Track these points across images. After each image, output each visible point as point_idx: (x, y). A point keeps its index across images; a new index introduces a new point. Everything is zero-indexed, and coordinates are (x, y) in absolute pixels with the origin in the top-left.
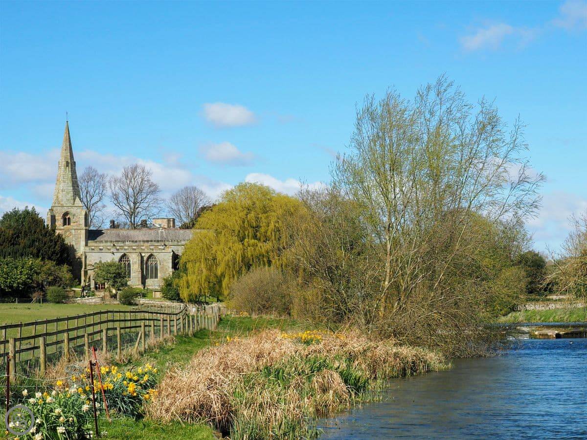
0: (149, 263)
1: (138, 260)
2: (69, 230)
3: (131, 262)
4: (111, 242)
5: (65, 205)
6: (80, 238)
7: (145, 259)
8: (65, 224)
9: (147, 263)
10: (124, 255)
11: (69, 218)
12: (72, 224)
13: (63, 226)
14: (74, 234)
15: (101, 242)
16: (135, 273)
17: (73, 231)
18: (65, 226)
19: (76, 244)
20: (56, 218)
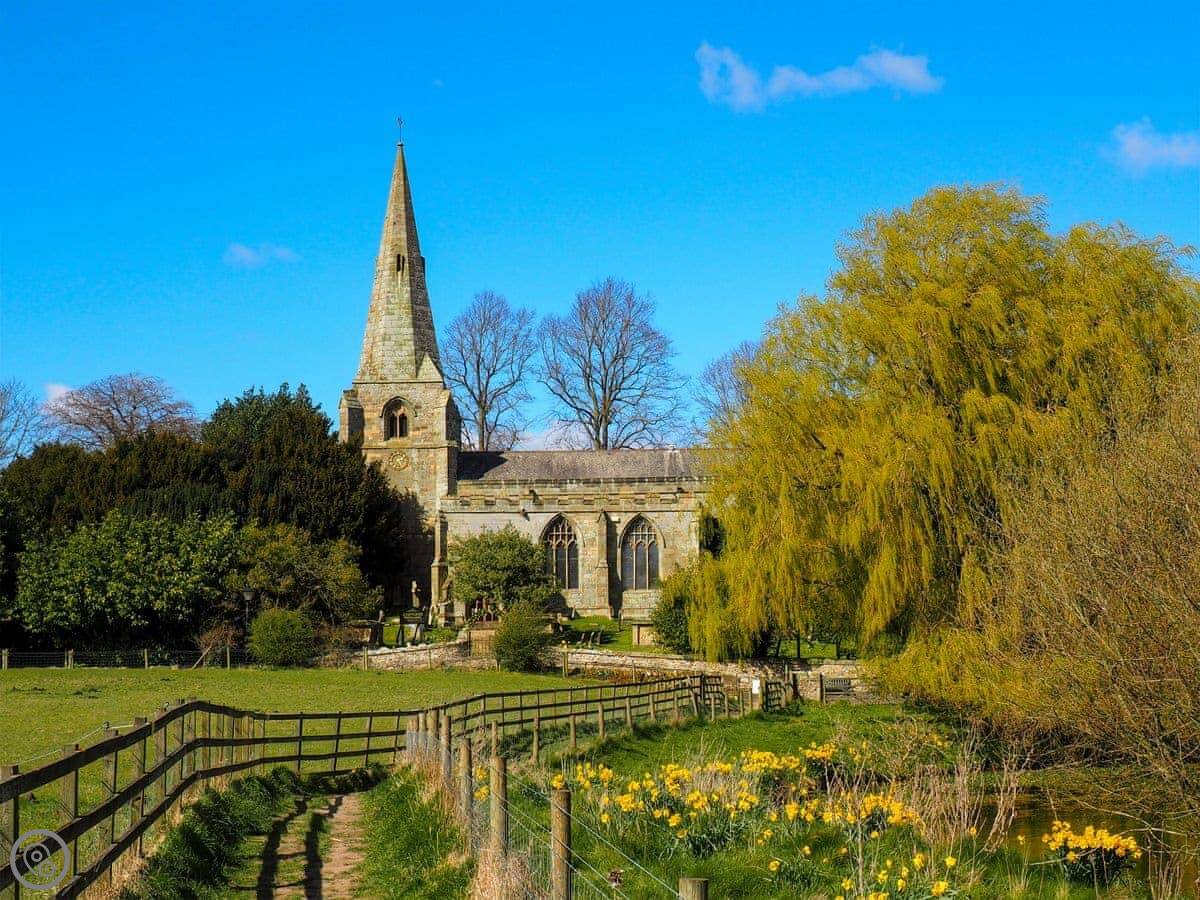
0: (633, 542)
1: (600, 535)
2: (401, 450)
3: (579, 541)
4: (524, 483)
5: (390, 379)
6: (435, 473)
7: (620, 529)
8: (390, 432)
9: (625, 543)
10: (558, 521)
11: (403, 418)
12: (411, 433)
13: (387, 439)
14: (416, 460)
15: (496, 483)
16: (589, 572)
17: (414, 454)
18: (391, 440)
19: (422, 490)
20: (367, 415)
